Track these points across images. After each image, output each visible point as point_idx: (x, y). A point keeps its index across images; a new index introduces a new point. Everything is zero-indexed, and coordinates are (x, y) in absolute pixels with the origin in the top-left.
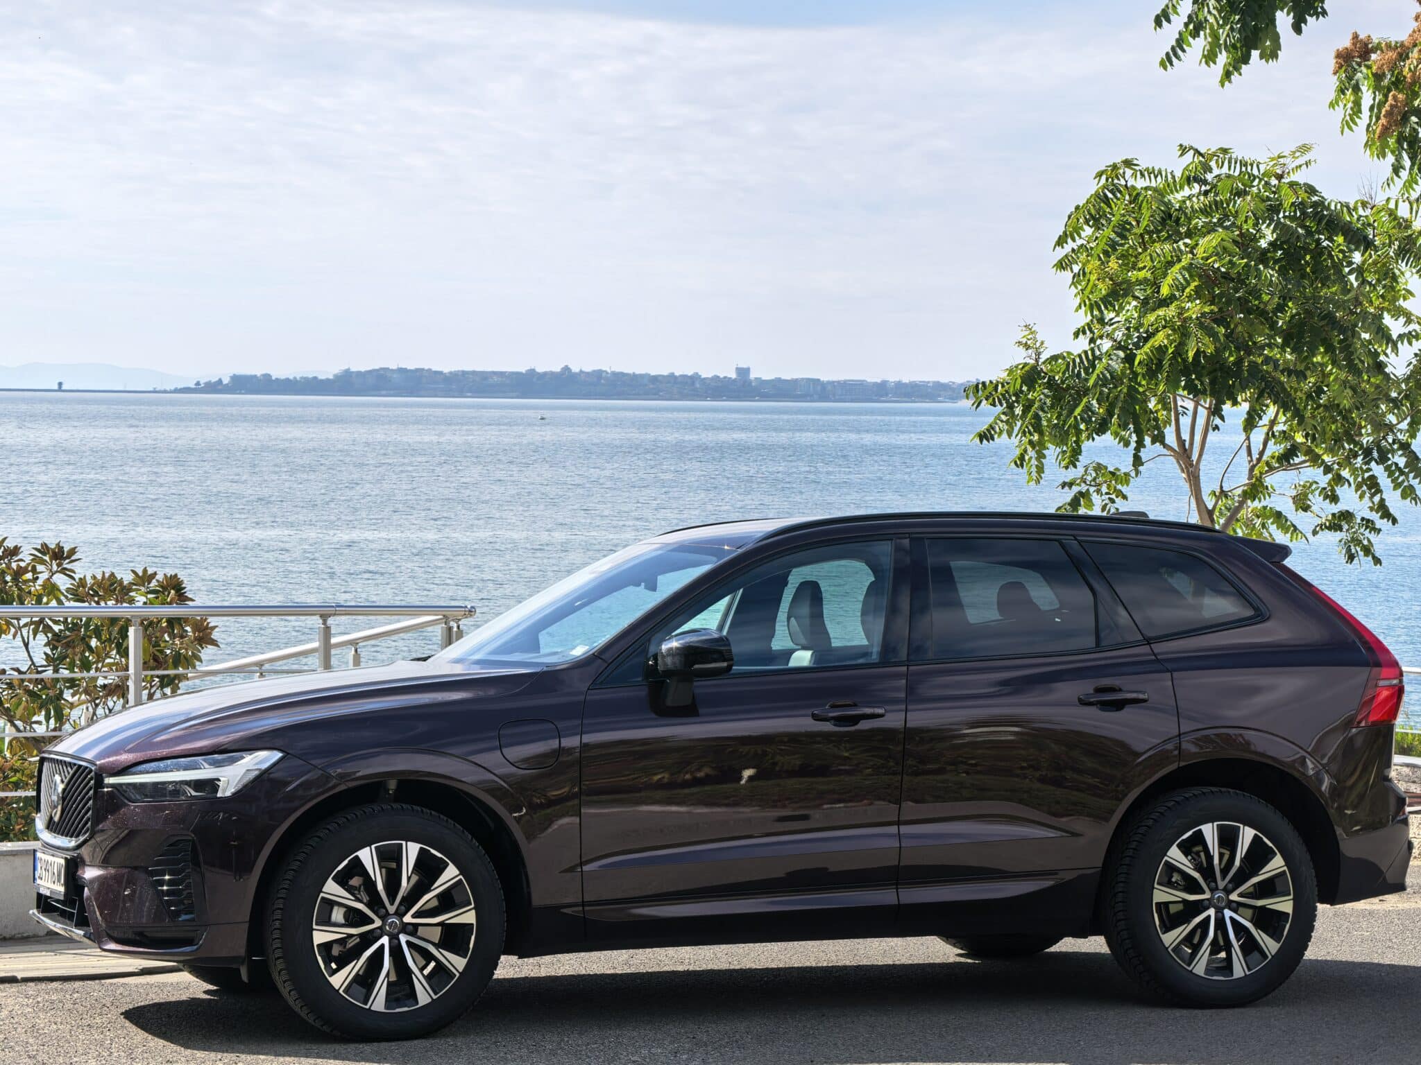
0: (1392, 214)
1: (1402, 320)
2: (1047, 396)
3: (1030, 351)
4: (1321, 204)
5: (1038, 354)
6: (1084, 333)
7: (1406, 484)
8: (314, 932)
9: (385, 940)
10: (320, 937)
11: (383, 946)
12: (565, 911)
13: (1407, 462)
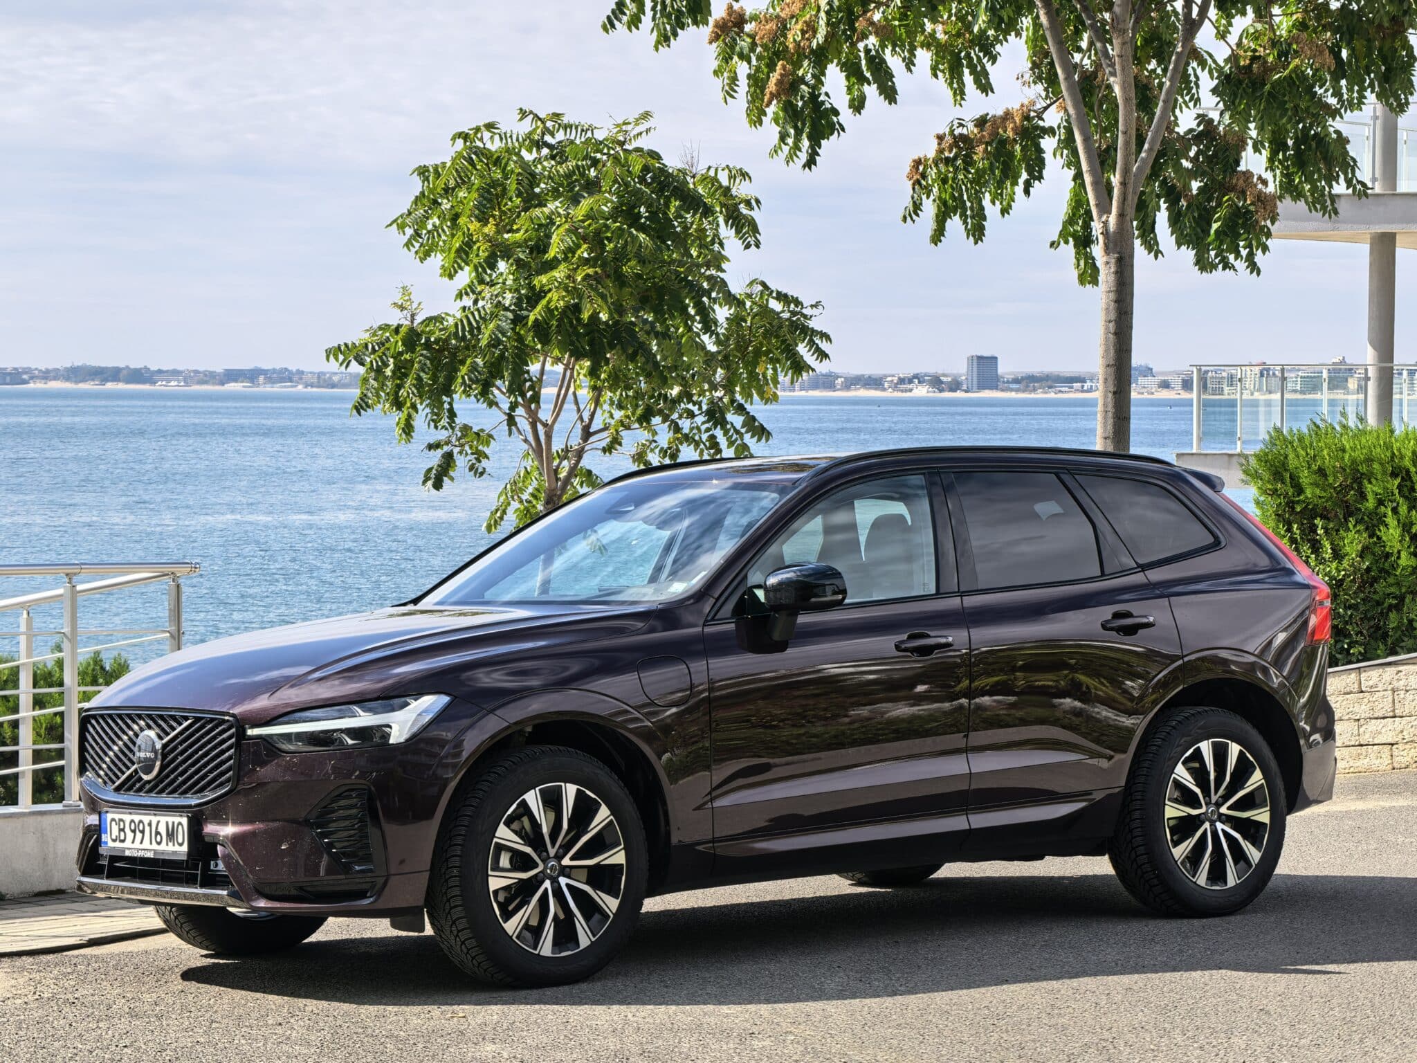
2: (426, 357)
3: (405, 312)
4: (663, 171)
5: (413, 316)
6: (467, 294)
7: (739, 442)
8: (490, 878)
9: (547, 884)
10: (495, 883)
11: (546, 890)
12: (700, 848)
13: (744, 421)
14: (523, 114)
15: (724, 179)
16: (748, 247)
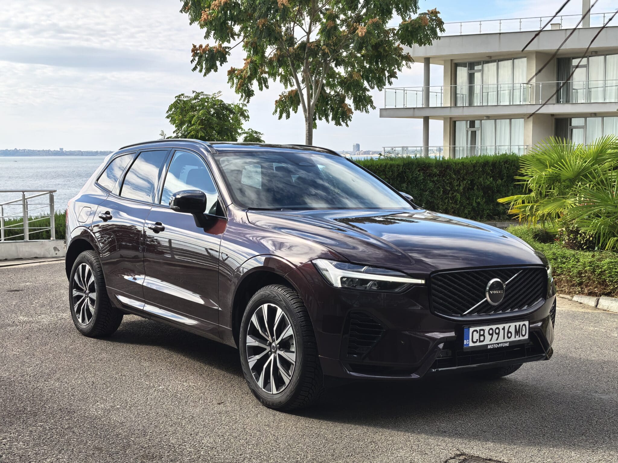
0: (238, 106)
1: (241, 130)
4: (224, 104)
5: (165, 137)
6: (175, 132)
14: (194, 92)
15: (241, 106)
16: (246, 121)
